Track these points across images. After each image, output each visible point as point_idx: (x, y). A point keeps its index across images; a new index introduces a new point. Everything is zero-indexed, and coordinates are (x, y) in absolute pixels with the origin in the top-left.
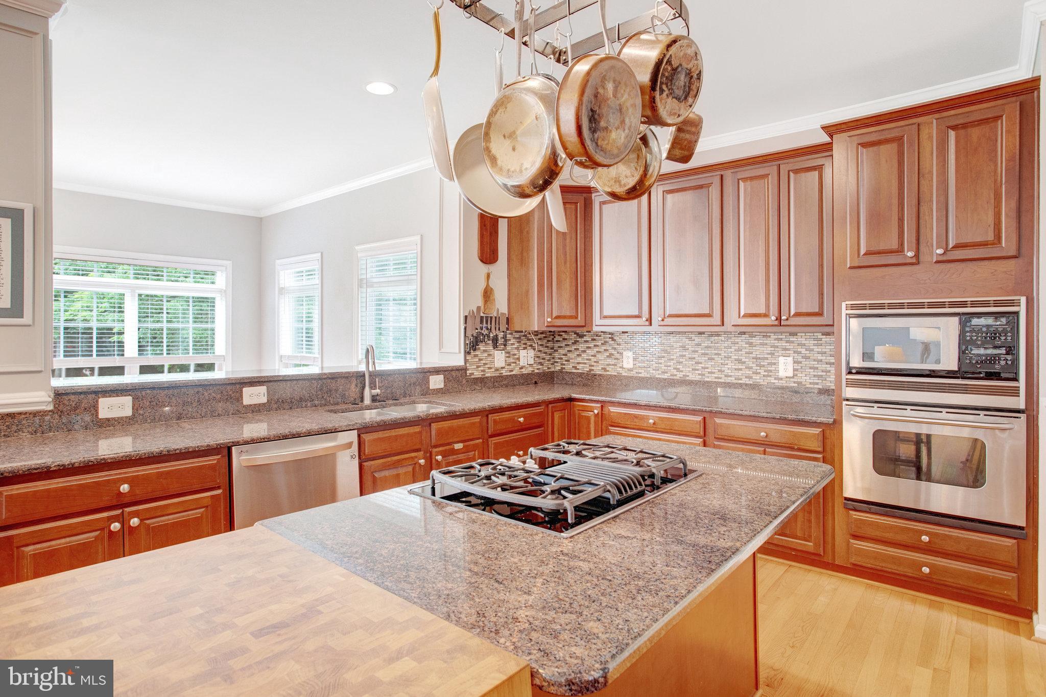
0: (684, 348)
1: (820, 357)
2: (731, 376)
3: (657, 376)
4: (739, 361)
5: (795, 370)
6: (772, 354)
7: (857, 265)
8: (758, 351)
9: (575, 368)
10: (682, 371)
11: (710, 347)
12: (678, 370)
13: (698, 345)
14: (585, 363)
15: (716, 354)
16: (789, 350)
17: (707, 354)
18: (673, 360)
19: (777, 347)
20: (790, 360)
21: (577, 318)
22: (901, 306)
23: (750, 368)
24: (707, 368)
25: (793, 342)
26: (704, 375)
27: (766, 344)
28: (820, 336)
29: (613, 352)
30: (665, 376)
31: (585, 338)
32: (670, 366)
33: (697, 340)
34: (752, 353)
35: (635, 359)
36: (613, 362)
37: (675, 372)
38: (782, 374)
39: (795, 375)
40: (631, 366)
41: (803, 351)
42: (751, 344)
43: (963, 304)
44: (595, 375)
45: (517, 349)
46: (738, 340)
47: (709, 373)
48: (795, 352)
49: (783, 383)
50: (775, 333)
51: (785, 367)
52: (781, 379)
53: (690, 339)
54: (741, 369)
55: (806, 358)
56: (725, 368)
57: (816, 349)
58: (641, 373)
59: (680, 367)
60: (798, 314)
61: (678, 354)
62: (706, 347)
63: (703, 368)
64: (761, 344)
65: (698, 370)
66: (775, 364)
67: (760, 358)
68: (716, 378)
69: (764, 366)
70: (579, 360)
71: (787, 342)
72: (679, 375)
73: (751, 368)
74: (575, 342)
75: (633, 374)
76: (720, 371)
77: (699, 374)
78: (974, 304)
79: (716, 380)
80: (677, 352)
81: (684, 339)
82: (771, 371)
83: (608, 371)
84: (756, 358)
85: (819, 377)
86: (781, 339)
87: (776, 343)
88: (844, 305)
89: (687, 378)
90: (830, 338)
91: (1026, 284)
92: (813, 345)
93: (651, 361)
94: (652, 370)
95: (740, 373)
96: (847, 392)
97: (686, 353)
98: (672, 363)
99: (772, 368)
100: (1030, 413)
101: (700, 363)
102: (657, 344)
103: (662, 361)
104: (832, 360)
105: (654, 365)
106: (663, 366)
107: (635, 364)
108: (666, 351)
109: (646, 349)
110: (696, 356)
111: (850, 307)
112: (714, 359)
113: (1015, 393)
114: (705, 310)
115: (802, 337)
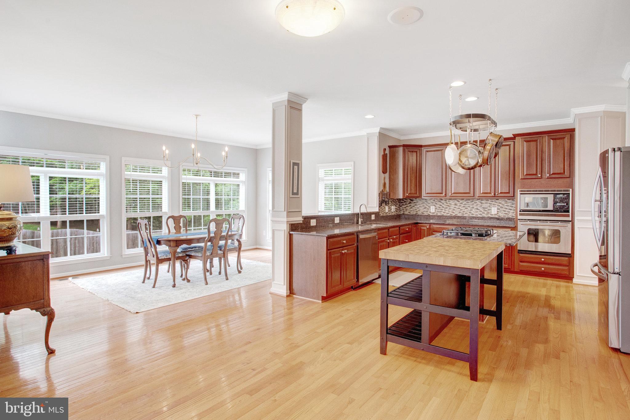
0: (456, 204)
1: (507, 207)
2: (474, 214)
3: (444, 215)
4: (477, 209)
5: (498, 212)
6: (490, 206)
7: (523, 178)
8: (484, 206)
9: (410, 213)
10: (455, 213)
11: (466, 204)
12: (453, 212)
13: (462, 203)
14: (414, 211)
15: (468, 207)
16: (495, 205)
17: (465, 207)
18: (451, 209)
19: (491, 204)
20: (496, 208)
21: (416, 194)
22: (536, 191)
25: (497, 202)
27: (487, 203)
28: (507, 200)
29: (426, 206)
30: (448, 215)
31: (414, 201)
32: (450, 211)
33: (461, 202)
34: (482, 206)
35: (435, 209)
36: (426, 210)
37: (452, 213)
38: (493, 213)
40: (434, 211)
41: (501, 205)
42: (482, 203)
43: (555, 191)
44: (419, 215)
45: (391, 205)
46: (477, 201)
47: (465, 213)
48: (498, 206)
50: (490, 199)
51: (494, 211)
52: (493, 215)
53: (458, 201)
54: (478, 212)
55: (502, 207)
56: (472, 212)
57: (505, 204)
58: (438, 214)
59: (454, 211)
60: (501, 193)
62: (464, 204)
63: (463, 212)
64: (485, 203)
65: (461, 212)
66: (490, 210)
67: (485, 208)
68: (468, 215)
69: (486, 211)
70: (412, 209)
71: (495, 202)
72: (454, 214)
73: (482, 211)
74: (410, 203)
75: (435, 214)
76: (469, 213)
77: (462, 214)
78: (558, 191)
79: (468, 216)
80: (453, 207)
81: (456, 201)
82: (489, 212)
83: (424, 214)
84: (484, 208)
85: (506, 214)
86: (493, 201)
87: (491, 202)
88: (519, 190)
89: (457, 215)
90: (511, 201)
91: (571, 185)
92: (505, 203)
93: (443, 209)
94: (442, 213)
95: (477, 213)
96: (519, 217)
97: (457, 206)
98: (451, 210)
99: (490, 211)
100: (572, 221)
101: (462, 210)
102: (445, 203)
103: (447, 209)
104: (511, 208)
105: (444, 211)
106: (447, 211)
107: (435, 211)
108: (448, 206)
109: (441, 205)
110: (460, 207)
111: (520, 191)
112: (467, 208)
113: (568, 216)
114: (468, 191)
115: (501, 201)
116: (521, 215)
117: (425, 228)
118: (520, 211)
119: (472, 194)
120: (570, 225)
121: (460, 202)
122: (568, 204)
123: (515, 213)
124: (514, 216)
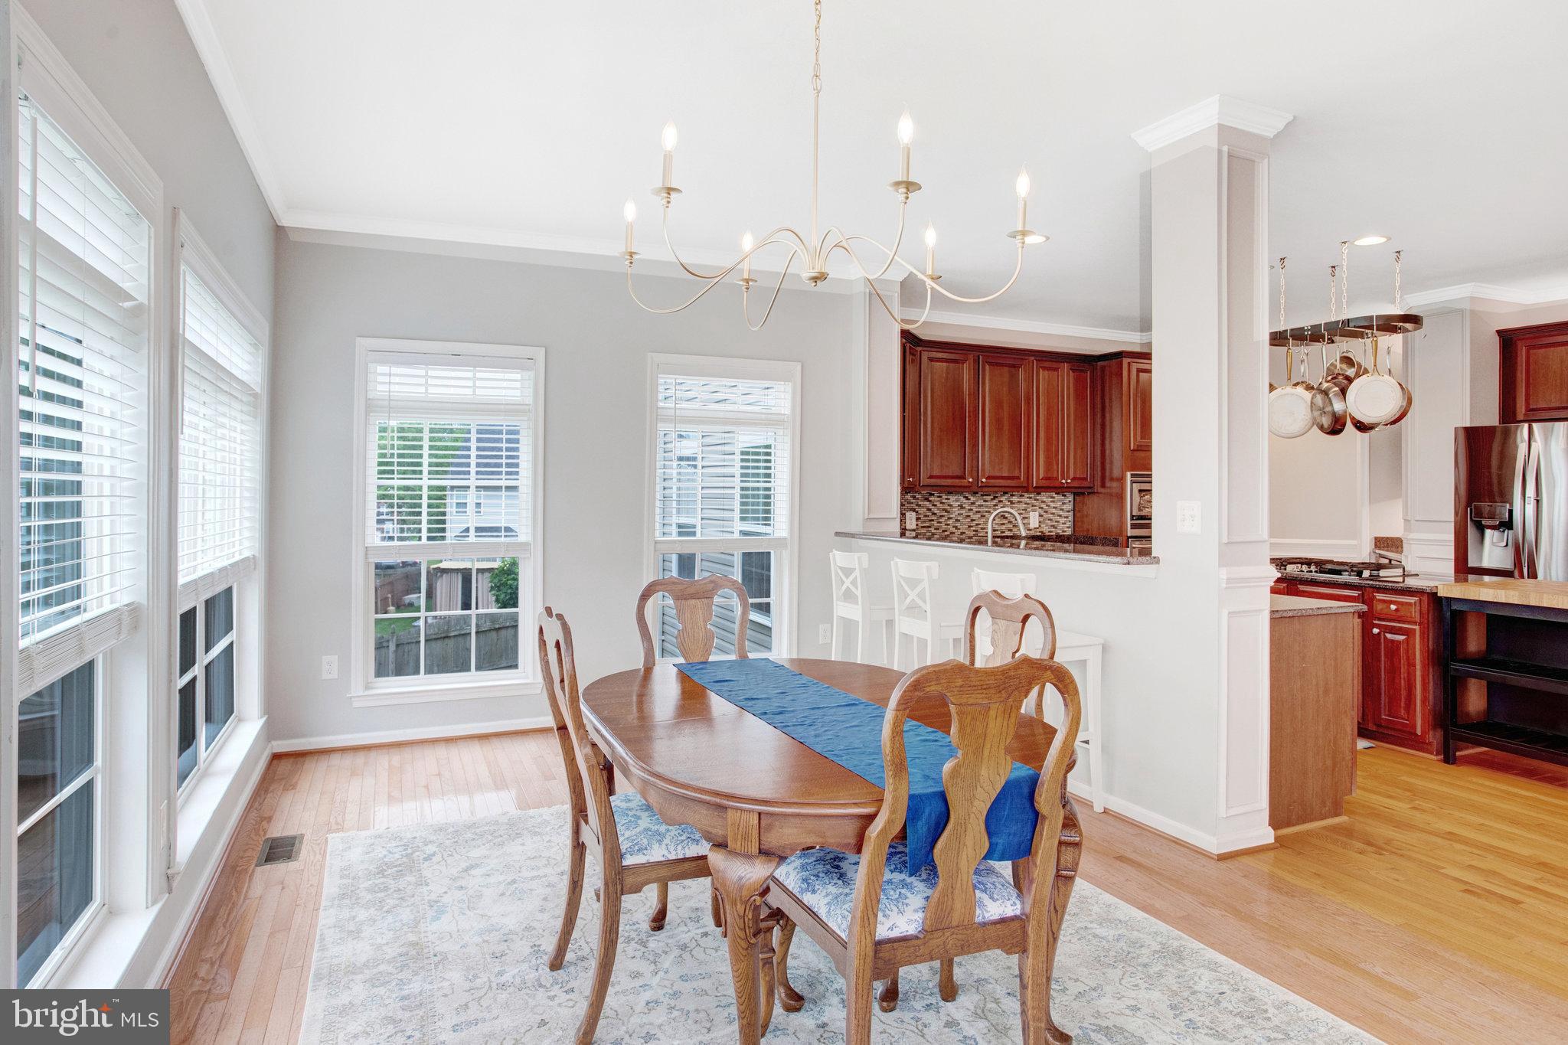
1: (1054, 511)
4: (1004, 517)
5: (1040, 522)
6: (1026, 510)
10: (959, 529)
11: (982, 505)
12: (956, 528)
13: (973, 503)
15: (986, 512)
16: (1035, 506)
17: (979, 512)
19: (1029, 504)
20: (1037, 513)
23: (1010, 522)
24: (980, 524)
25: (1038, 500)
27: (1022, 502)
28: (1054, 495)
33: (972, 499)
35: (918, 519)
37: (954, 530)
38: (1031, 526)
39: (1040, 526)
40: (915, 526)
41: (1045, 507)
42: (1012, 502)
47: (981, 528)
48: (1040, 508)
49: (1032, 533)
50: (1027, 493)
51: (1033, 520)
52: (1030, 530)
53: (967, 498)
54: (1003, 524)
55: (1046, 511)
57: (1052, 505)
59: (958, 525)
61: (956, 513)
62: (979, 505)
63: (977, 525)
64: (1018, 502)
65: (972, 526)
66: (1027, 518)
71: (1035, 500)
77: (974, 531)
80: (956, 511)
81: (962, 498)
85: (1053, 526)
86: (1031, 498)
87: (1028, 500)
90: (1061, 497)
92: (1051, 502)
93: (933, 520)
94: (933, 531)
95: (1003, 527)
96: (1130, 532)
97: (963, 512)
98: (951, 522)
99: (1025, 521)
102: (939, 505)
103: (943, 520)
104: (1061, 513)
105: (936, 524)
107: (917, 525)
108: (946, 511)
109: (929, 510)
110: (971, 514)
111: (1133, 476)
112: (984, 516)
114: (1016, 474)
115: (1044, 497)
116: (1134, 526)
118: (1133, 519)
119: (1023, 481)
121: (969, 499)
123: (1068, 524)
124: (1065, 531)
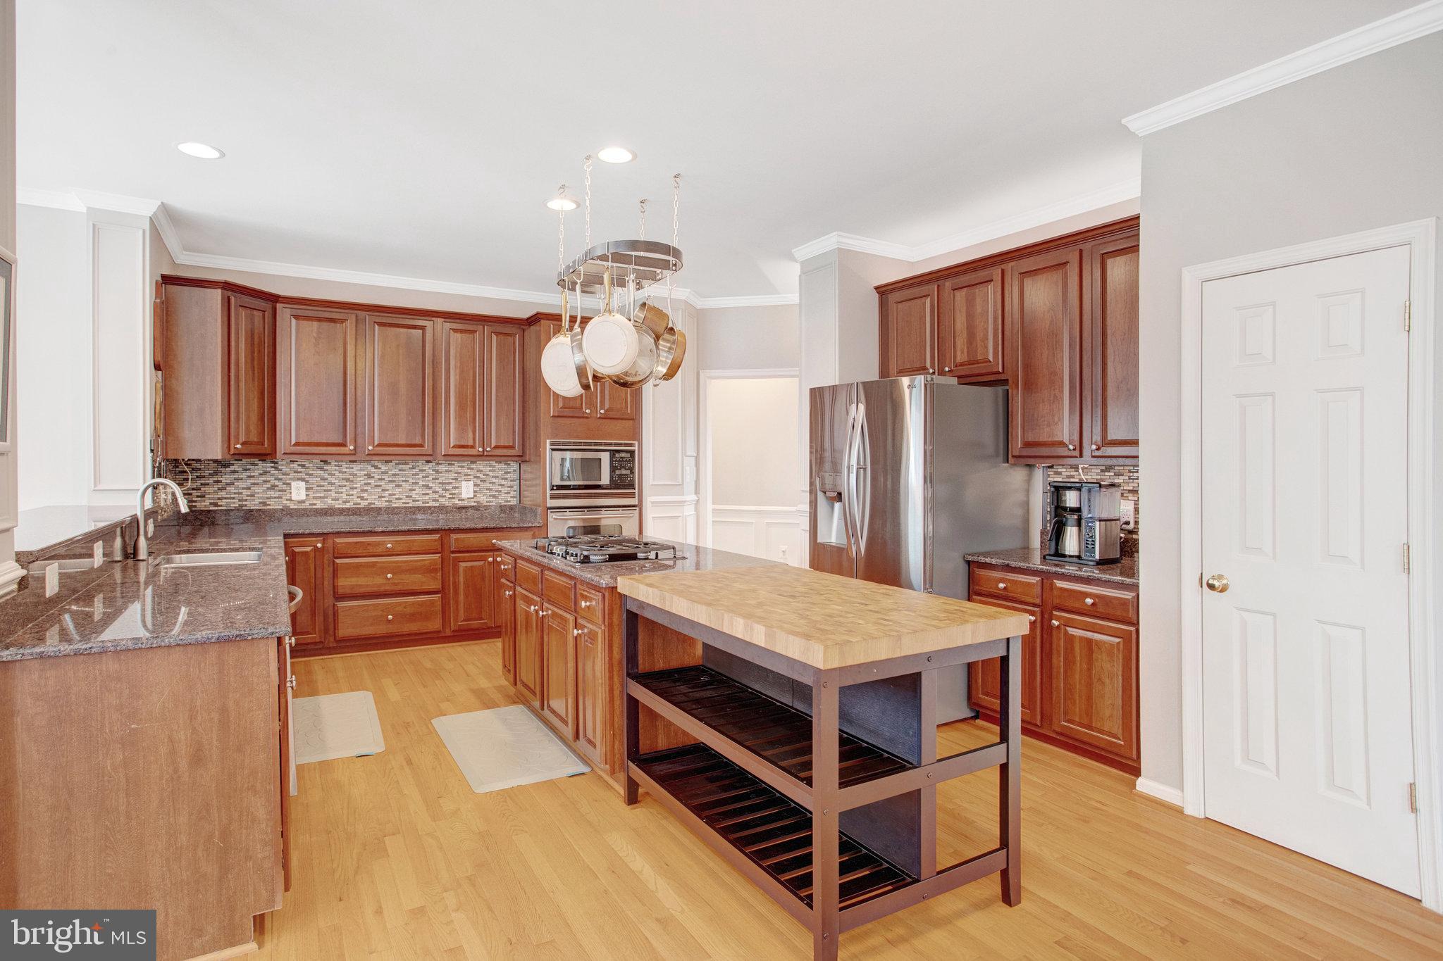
0: (369, 476)
1: (494, 480)
2: (418, 501)
3: (336, 506)
4: (427, 487)
5: (475, 492)
6: (456, 479)
8: (443, 478)
9: (216, 505)
10: (367, 499)
11: (398, 475)
12: (362, 498)
13: (385, 473)
14: (234, 498)
15: (403, 481)
16: (469, 475)
17: (394, 481)
18: (356, 488)
19: (460, 473)
20: (471, 483)
21: (263, 444)
22: (580, 444)
23: (435, 492)
24: (394, 495)
25: (472, 469)
26: (391, 501)
27: (451, 471)
28: (494, 463)
29: (277, 483)
30: (348, 505)
31: (232, 468)
32: (352, 495)
33: (384, 468)
34: (437, 479)
35: (307, 489)
36: (277, 494)
37: (359, 500)
38: (464, 496)
39: (475, 496)
40: (303, 497)
41: (481, 476)
42: (437, 471)
43: (610, 445)
44: (251, 511)
46: (427, 468)
47: (396, 499)
48: (475, 477)
49: (465, 503)
50: (458, 461)
51: (467, 491)
52: (463, 500)
53: (376, 467)
54: (427, 494)
55: (483, 481)
56: (413, 494)
57: (491, 474)
58: (315, 504)
59: (365, 495)
60: (497, 447)
61: (363, 483)
62: (393, 475)
63: (390, 495)
64: (446, 471)
65: (384, 497)
66: (458, 487)
67: (445, 483)
68: (403, 503)
69: (448, 490)
70: (223, 494)
71: (469, 469)
72: (363, 504)
73: (438, 492)
74: (216, 473)
75: (306, 506)
76: (407, 497)
77: (386, 501)
78: (616, 445)
79: (405, 505)
80: (360, 481)
81: (369, 467)
82: (455, 494)
83: (269, 505)
84: (442, 484)
85: (493, 495)
86: (463, 467)
87: (459, 470)
88: (548, 441)
89: (372, 506)
90: (503, 466)
91: (636, 434)
92: (490, 470)
93: (330, 491)
94: (330, 501)
95: (427, 497)
96: (550, 503)
97: (372, 481)
98: (355, 492)
99: (456, 491)
100: (640, 505)
101: (388, 490)
102: (337, 474)
103: (344, 490)
104: (503, 482)
105: (334, 495)
106: (344, 496)
107: (307, 495)
108: (347, 480)
109: (324, 479)
110: (382, 483)
111: (552, 444)
112: (401, 486)
113: (632, 496)
114: (418, 441)
115: (480, 465)
116: (553, 497)
117: (309, 549)
118: (552, 489)
119: (427, 448)
120: (637, 512)
121: (380, 468)
122: (632, 473)
123: (513, 493)
124: (509, 501)
